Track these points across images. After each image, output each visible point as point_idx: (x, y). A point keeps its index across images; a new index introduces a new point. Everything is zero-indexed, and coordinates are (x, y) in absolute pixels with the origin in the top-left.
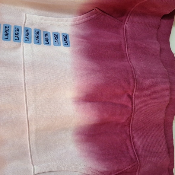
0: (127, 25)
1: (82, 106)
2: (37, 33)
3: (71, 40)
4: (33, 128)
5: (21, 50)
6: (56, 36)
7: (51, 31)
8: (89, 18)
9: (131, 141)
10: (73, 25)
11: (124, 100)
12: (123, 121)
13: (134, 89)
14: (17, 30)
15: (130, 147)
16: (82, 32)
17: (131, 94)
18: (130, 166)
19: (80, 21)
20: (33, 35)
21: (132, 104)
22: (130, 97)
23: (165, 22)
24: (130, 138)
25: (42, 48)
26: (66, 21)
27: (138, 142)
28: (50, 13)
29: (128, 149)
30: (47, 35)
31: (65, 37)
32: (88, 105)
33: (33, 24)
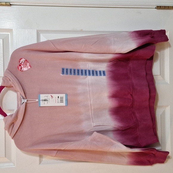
0: (131, 64)
1: (111, 99)
2: (93, 71)
3: (106, 73)
4: (92, 108)
5: (87, 78)
6: (100, 72)
7: (98, 70)
8: (113, 63)
9: (134, 114)
10: (107, 67)
11: (129, 96)
12: (129, 106)
13: (133, 92)
14: (86, 71)
15: (134, 117)
16: (110, 69)
17: (132, 94)
18: (134, 125)
19: (110, 65)
20: (91, 72)
21: (133, 98)
22: (132, 95)
23: (148, 62)
24: (134, 113)
25: (95, 77)
26: (104, 65)
27: (137, 115)
28: (97, 63)
29: (133, 118)
30: (96, 72)
31: (104, 72)
32: (114, 99)
33: (91, 68)
